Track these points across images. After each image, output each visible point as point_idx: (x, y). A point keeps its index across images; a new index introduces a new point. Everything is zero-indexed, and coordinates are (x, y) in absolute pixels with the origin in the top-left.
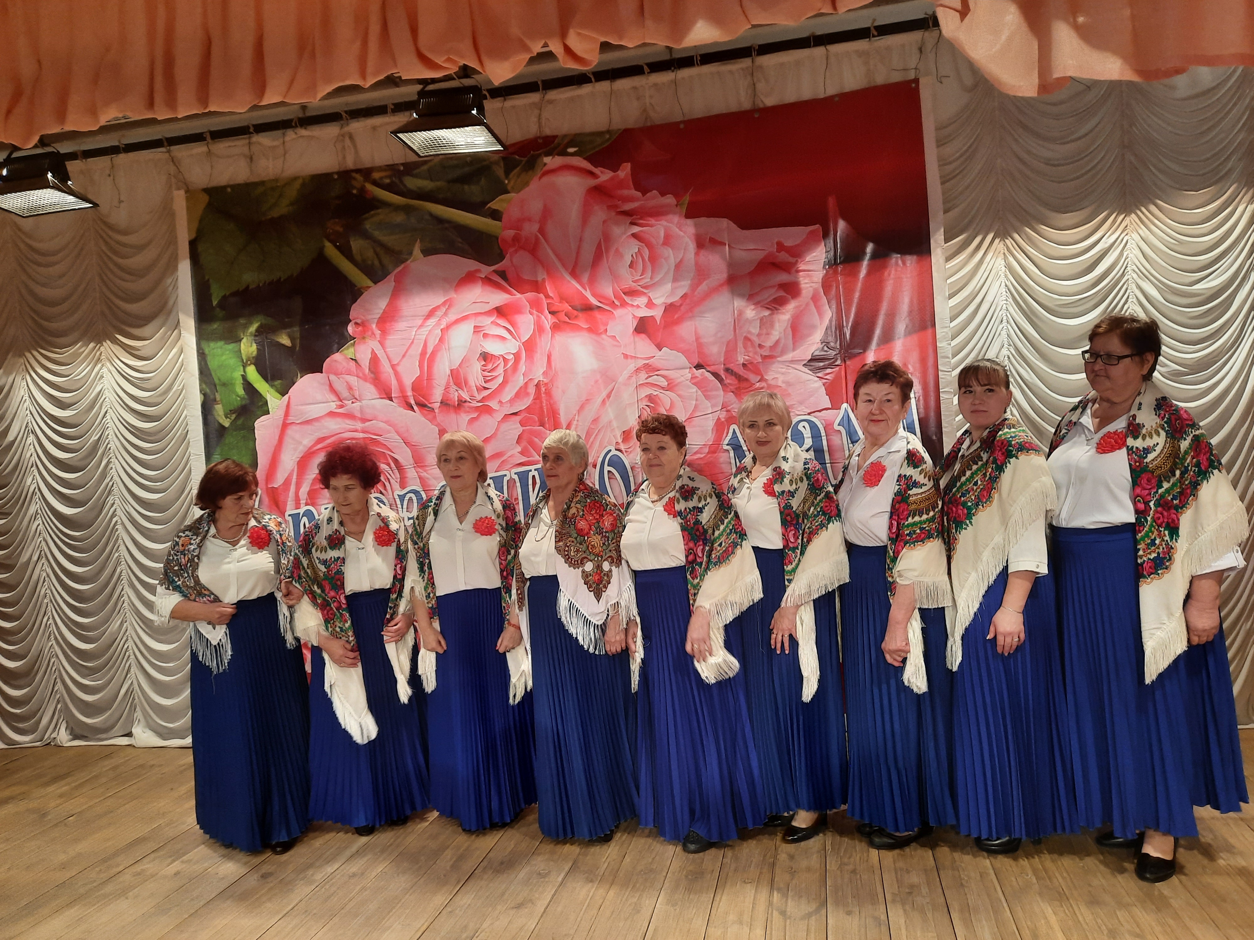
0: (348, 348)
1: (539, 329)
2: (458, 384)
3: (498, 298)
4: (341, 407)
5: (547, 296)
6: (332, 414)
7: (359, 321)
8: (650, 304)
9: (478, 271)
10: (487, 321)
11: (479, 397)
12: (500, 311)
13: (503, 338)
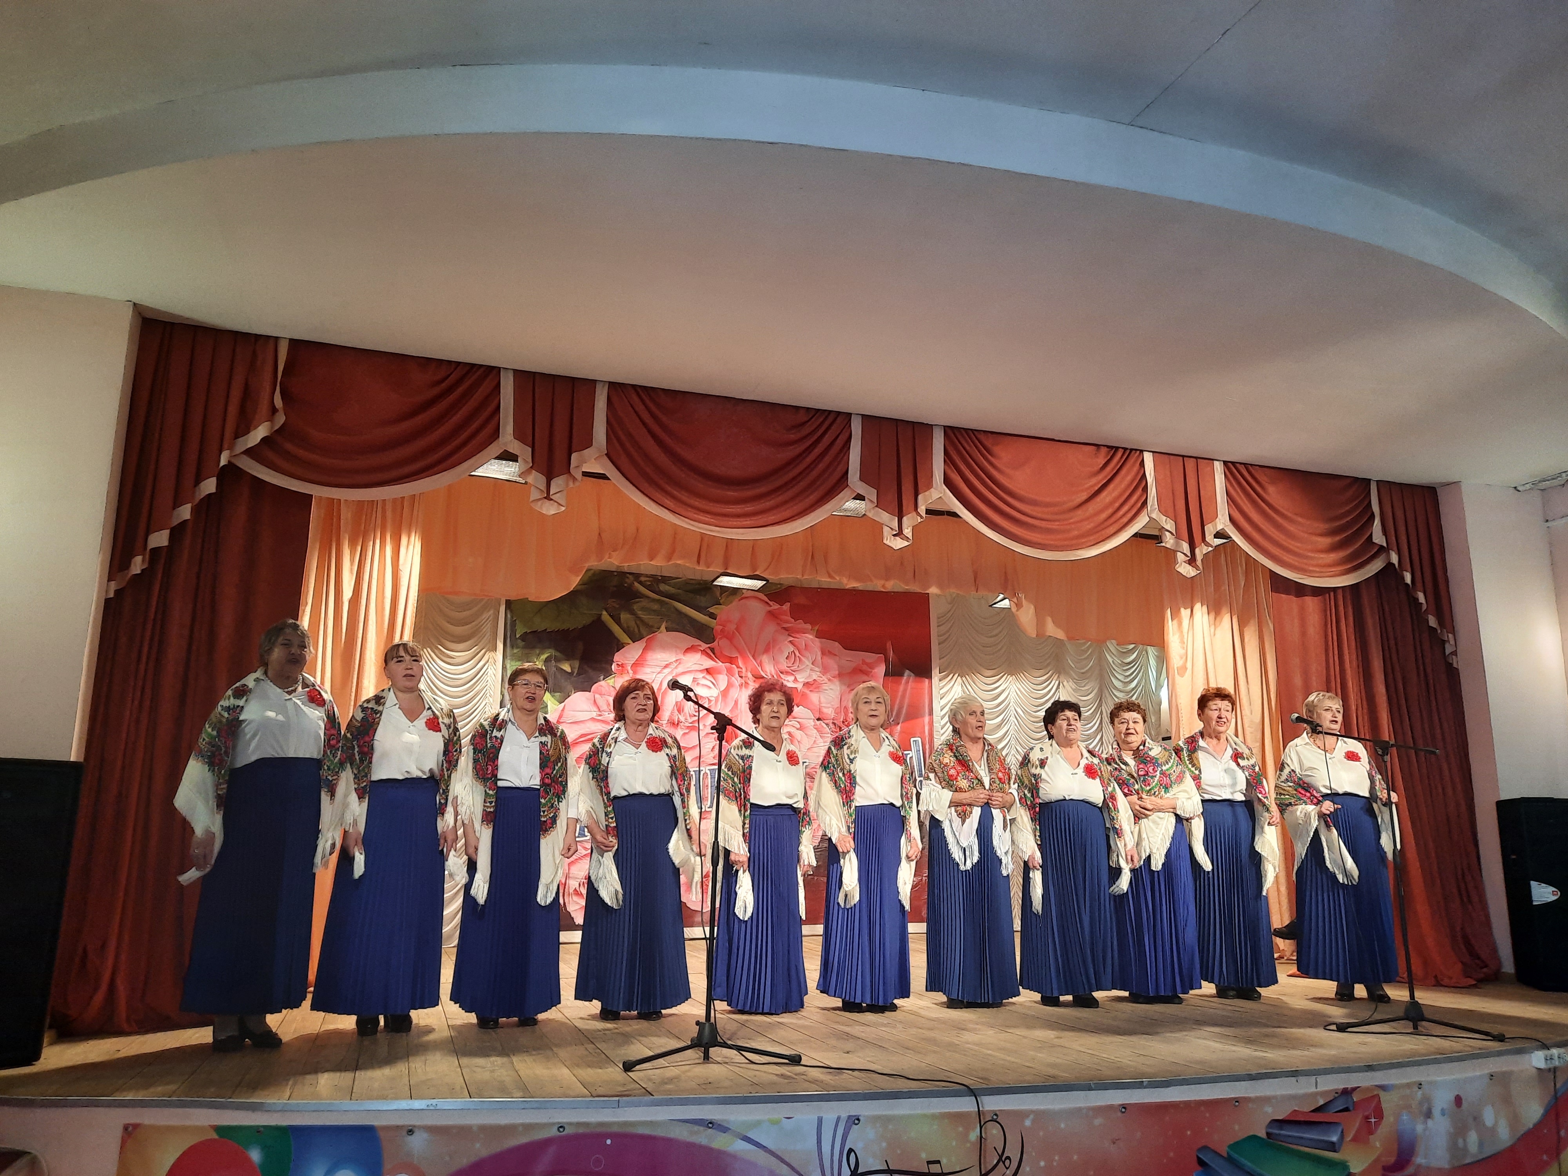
0: (610, 679)
1: (730, 685)
2: (679, 711)
3: (709, 663)
4: (600, 715)
5: (738, 667)
6: (593, 719)
7: (620, 663)
8: (796, 680)
9: (700, 646)
10: (700, 675)
11: (690, 721)
12: (708, 671)
13: (710, 687)
